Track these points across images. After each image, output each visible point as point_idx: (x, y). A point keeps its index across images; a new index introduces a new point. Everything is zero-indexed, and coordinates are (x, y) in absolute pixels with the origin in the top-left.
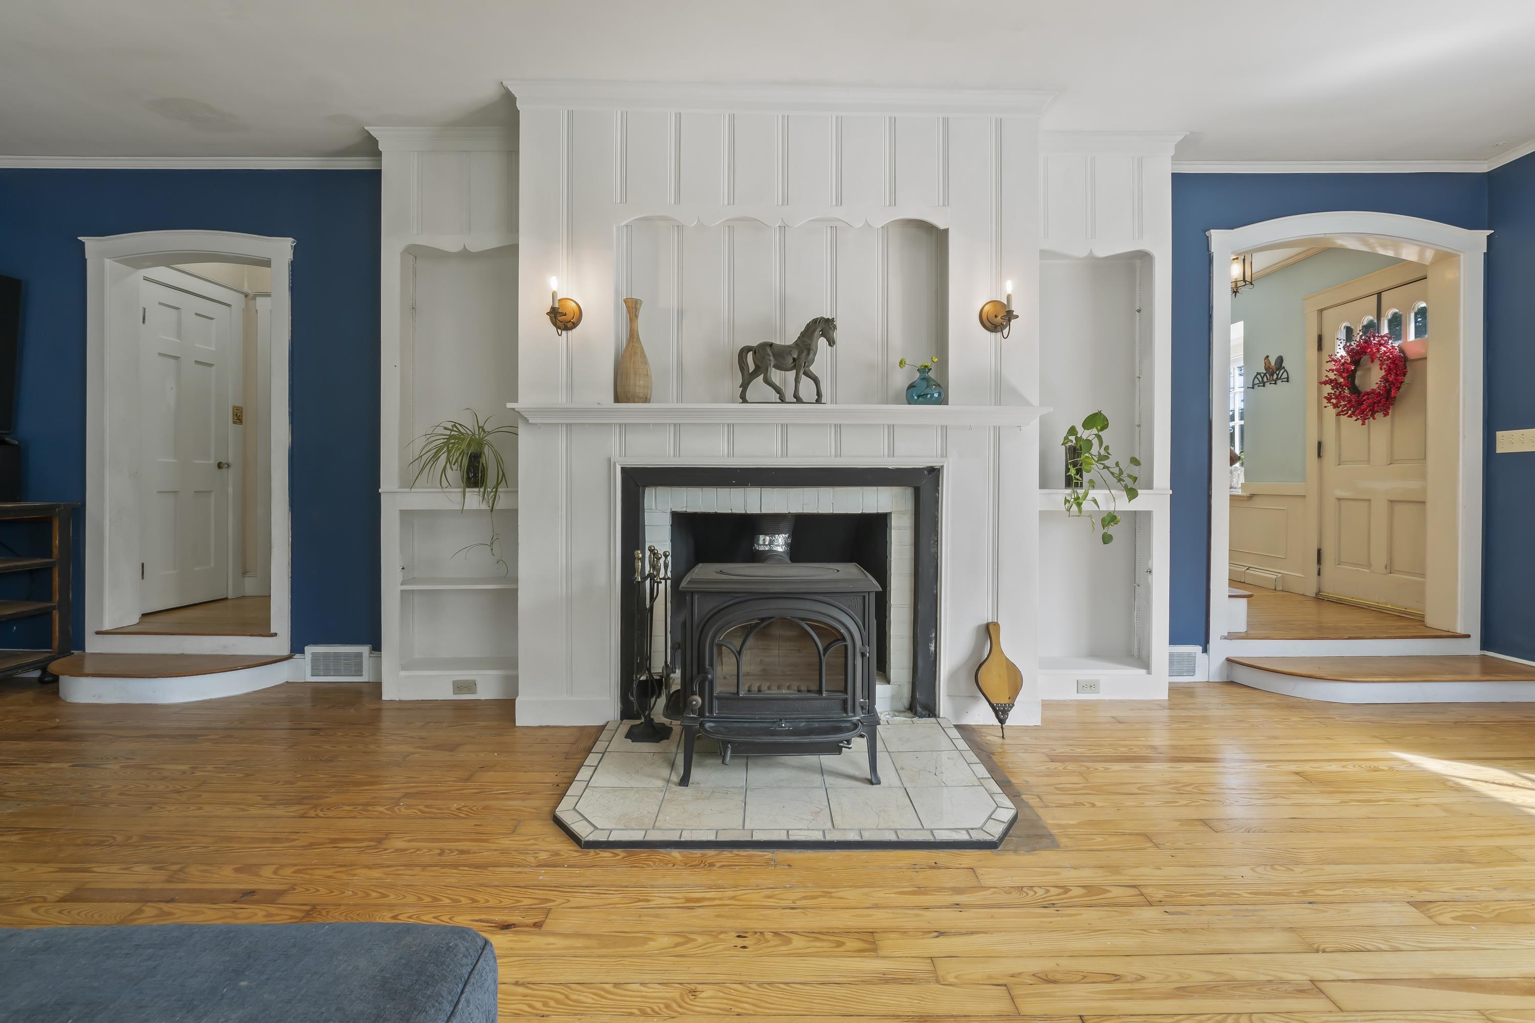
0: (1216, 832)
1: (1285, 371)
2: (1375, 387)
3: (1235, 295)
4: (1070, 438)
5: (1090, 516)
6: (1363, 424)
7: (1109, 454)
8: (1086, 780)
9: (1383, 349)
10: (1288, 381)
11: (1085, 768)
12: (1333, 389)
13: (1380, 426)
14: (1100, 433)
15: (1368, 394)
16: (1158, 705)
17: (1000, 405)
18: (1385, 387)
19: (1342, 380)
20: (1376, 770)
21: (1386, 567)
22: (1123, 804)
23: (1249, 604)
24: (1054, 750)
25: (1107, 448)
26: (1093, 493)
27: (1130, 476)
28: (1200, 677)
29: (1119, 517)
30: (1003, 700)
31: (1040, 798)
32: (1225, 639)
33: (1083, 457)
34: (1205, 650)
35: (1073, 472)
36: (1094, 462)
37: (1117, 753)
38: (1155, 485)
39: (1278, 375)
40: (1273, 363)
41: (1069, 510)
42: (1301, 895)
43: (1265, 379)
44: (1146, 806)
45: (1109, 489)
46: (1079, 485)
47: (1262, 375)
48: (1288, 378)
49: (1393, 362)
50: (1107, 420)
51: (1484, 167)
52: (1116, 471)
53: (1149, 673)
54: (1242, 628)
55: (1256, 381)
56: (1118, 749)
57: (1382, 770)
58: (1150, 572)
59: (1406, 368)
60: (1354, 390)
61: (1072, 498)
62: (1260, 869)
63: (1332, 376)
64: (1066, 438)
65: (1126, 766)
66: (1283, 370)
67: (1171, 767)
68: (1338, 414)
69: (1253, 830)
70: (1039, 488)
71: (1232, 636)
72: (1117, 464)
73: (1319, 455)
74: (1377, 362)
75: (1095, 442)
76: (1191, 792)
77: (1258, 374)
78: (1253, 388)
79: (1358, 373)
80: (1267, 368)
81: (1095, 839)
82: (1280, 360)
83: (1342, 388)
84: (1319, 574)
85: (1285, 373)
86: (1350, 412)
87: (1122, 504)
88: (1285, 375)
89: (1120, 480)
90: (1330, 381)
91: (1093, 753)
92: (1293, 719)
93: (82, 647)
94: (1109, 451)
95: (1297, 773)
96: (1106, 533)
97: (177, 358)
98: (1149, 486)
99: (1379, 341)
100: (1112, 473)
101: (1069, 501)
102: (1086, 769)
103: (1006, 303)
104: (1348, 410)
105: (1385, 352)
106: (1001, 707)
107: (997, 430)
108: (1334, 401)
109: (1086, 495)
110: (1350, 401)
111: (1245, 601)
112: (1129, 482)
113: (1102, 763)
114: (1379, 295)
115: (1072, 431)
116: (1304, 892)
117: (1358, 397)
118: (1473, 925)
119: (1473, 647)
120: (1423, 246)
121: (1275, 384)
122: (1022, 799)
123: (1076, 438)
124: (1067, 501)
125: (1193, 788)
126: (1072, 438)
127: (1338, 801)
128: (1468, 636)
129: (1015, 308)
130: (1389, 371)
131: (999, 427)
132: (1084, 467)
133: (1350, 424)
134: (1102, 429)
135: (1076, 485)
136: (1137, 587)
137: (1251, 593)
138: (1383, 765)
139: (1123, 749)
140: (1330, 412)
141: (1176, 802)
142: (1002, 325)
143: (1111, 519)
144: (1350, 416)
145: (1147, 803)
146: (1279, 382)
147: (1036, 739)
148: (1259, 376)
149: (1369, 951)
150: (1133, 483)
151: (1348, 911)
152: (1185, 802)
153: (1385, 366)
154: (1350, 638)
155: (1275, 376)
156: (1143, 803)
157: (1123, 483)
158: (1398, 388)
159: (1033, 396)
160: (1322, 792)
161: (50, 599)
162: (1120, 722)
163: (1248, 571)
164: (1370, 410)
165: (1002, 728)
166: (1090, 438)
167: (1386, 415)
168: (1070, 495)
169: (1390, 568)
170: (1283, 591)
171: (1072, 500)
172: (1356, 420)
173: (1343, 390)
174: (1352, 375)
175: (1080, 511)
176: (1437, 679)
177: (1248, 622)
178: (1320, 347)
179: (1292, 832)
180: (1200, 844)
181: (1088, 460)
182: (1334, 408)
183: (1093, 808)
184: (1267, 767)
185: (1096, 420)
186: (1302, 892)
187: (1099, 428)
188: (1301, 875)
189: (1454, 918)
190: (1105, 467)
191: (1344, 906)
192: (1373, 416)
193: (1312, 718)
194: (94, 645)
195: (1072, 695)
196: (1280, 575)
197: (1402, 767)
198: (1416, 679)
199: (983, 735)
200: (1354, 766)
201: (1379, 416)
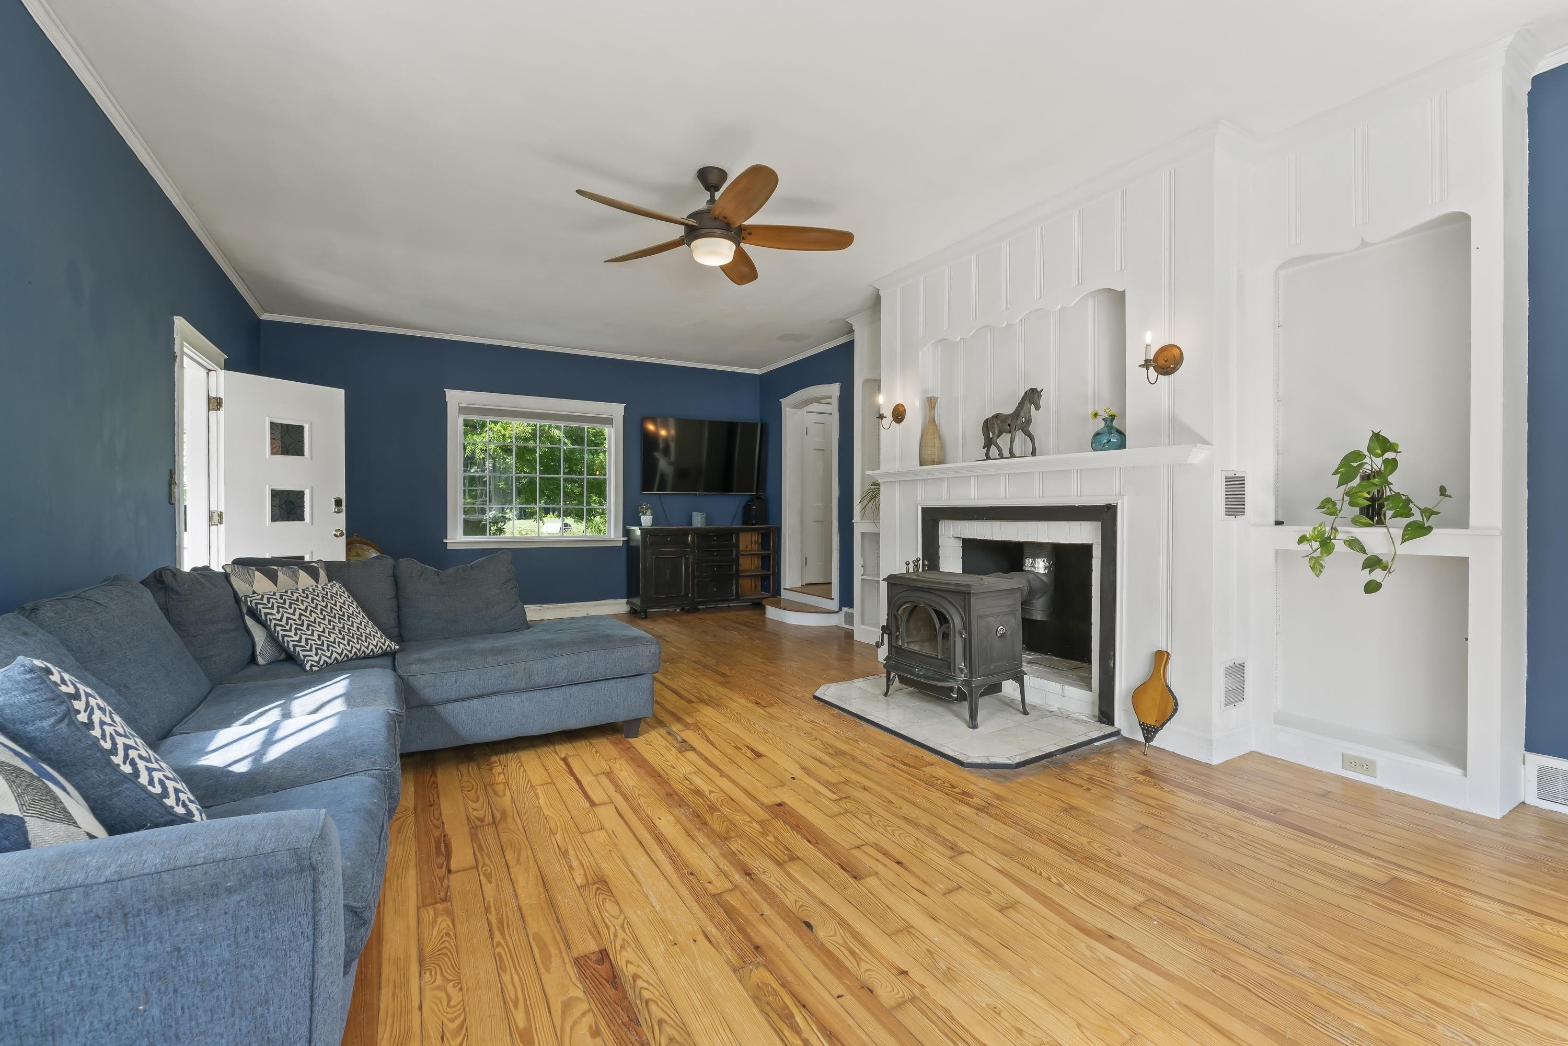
27: (1424, 510)
30: (1151, 721)
38: (1472, 522)
45: (1387, 527)
53: (1465, 775)
58: (1467, 640)
93: (780, 596)
96: (1373, 580)
97: (823, 450)
101: (1309, 540)
106: (1145, 726)
107: (1171, 469)
124: (1303, 539)
131: (1173, 466)
142: (1173, 367)
161: (770, 571)
165: (1145, 745)
194: (785, 595)
195: (1335, 768)
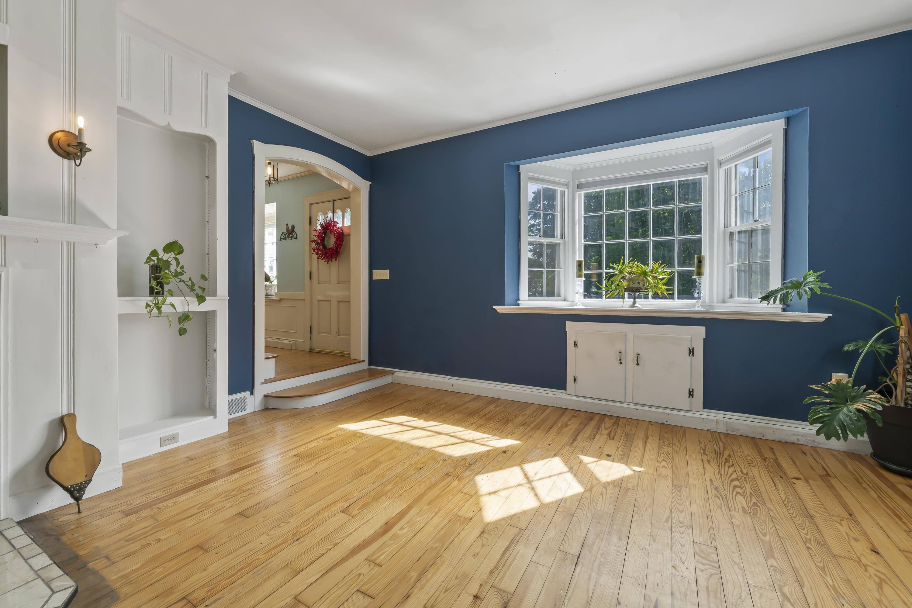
0: (248, 518)
1: (296, 233)
2: (332, 246)
3: (269, 185)
4: (153, 258)
5: (168, 316)
6: (328, 264)
7: (184, 272)
8: (156, 520)
9: (335, 228)
10: (297, 239)
11: (156, 510)
12: (316, 245)
13: (334, 264)
14: (177, 256)
15: (329, 249)
16: (221, 437)
17: (75, 223)
18: (336, 246)
19: (319, 241)
20: (331, 438)
21: (337, 333)
22: (185, 527)
23: (276, 361)
24: (131, 504)
25: (182, 268)
26: (169, 300)
27: (200, 287)
28: (249, 410)
29: (191, 316)
30: (78, 480)
31: (108, 558)
32: (263, 384)
33: (162, 273)
34: (252, 393)
35: (154, 283)
36: (171, 277)
37: (186, 486)
38: (218, 293)
39: (292, 235)
40: (290, 228)
41: (150, 312)
42: (293, 537)
43: (286, 237)
44: (203, 520)
45: (184, 297)
46: (161, 294)
47: (285, 234)
48: (297, 237)
49: (339, 235)
50: (182, 248)
51: (369, 154)
52: (189, 283)
53: (215, 417)
54: (272, 375)
55: (282, 237)
56: (187, 482)
57: (334, 438)
58: (215, 351)
59: (343, 238)
60: (324, 246)
61: (153, 303)
62: (272, 532)
63: (315, 238)
64: (149, 258)
65: (191, 494)
66: (294, 233)
67: (224, 481)
68: (318, 258)
69: (270, 505)
70: (118, 296)
71: (267, 382)
72: (190, 279)
73: (310, 279)
74: (333, 234)
75: (174, 262)
76: (236, 494)
77: (283, 233)
78: (281, 240)
79: (326, 239)
80: (287, 230)
81: (156, 572)
82: (293, 227)
83: (319, 245)
84: (311, 339)
85: (295, 234)
86: (322, 257)
87: (194, 306)
88: (295, 236)
89: (192, 290)
90: (314, 241)
91: (167, 493)
92: (296, 422)
94: (184, 270)
95: (295, 456)
96: (182, 328)
98: (214, 294)
99: (333, 224)
100: (187, 285)
101: (150, 306)
102: (158, 510)
103: (77, 134)
104: (322, 256)
105: (336, 230)
106: (76, 486)
107: (72, 247)
108: (316, 251)
109: (164, 301)
110: (322, 252)
111: (274, 360)
112: (200, 292)
113: (171, 500)
114: (333, 201)
115: (154, 253)
116: (294, 534)
117: (326, 250)
118: (365, 509)
119: (365, 366)
120: (350, 182)
121: (291, 239)
122: (88, 568)
123: (158, 259)
124: (147, 306)
125: (237, 491)
126: (154, 258)
127: (314, 464)
128: (364, 361)
129: (87, 140)
130: (337, 239)
131: (74, 243)
132: (164, 281)
133: (322, 262)
134: (178, 254)
135: (158, 294)
136: (208, 362)
137: (277, 355)
138: (333, 435)
139: (192, 481)
140: (315, 256)
141: (225, 507)
142: (77, 155)
143: (185, 317)
144: (322, 259)
145: (203, 518)
146: (293, 238)
147: (115, 500)
148: (283, 234)
149: (324, 554)
150: (202, 292)
151: (315, 534)
152: (230, 504)
153: (335, 236)
154: (322, 371)
155: (291, 236)
156: (200, 519)
157: (195, 292)
158: (341, 247)
159: (112, 221)
160: (307, 462)
162: (192, 459)
163: (279, 341)
164: (330, 257)
165: (78, 505)
166: (169, 260)
167: (336, 260)
168: (152, 301)
169: (338, 333)
170: (295, 350)
171: (153, 305)
172: (325, 261)
173: (320, 246)
174: (323, 239)
175: (160, 312)
176: (353, 384)
177: (275, 371)
178: (310, 223)
179: (291, 495)
180: (237, 533)
181: (167, 276)
182: (316, 255)
183: (159, 543)
184: (282, 457)
185: (171, 247)
186: (293, 535)
187: (176, 252)
188: (294, 523)
189: (358, 510)
190: (181, 281)
191: (313, 533)
192: (331, 260)
193: (305, 419)
195: (157, 449)
196: (294, 342)
197: (341, 433)
198: (347, 385)
199: (55, 518)
200: (322, 440)
201: (334, 260)
